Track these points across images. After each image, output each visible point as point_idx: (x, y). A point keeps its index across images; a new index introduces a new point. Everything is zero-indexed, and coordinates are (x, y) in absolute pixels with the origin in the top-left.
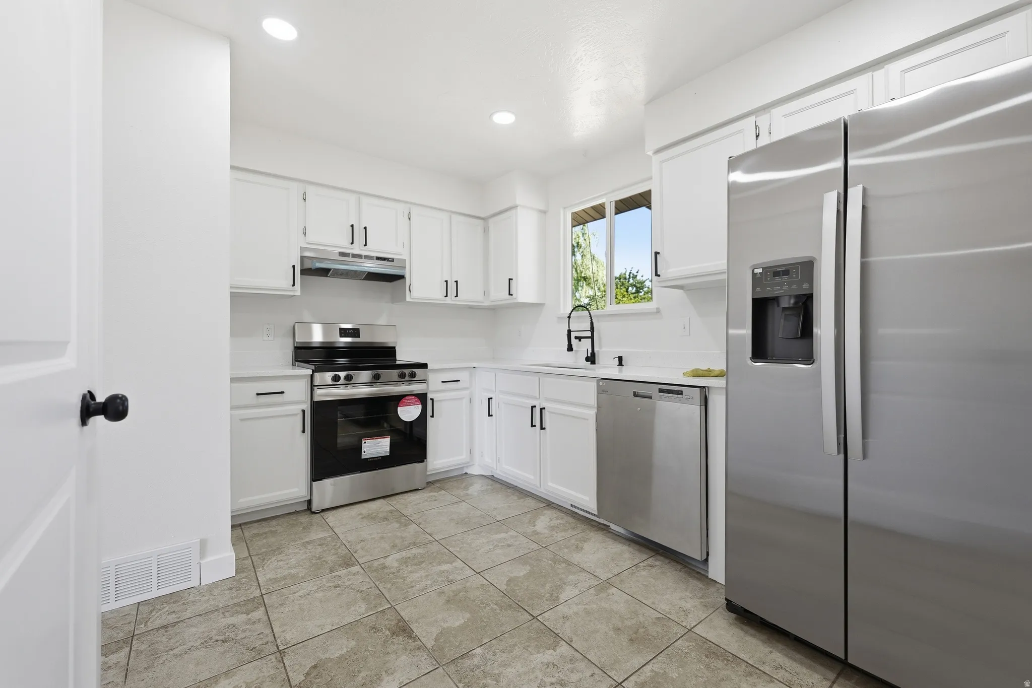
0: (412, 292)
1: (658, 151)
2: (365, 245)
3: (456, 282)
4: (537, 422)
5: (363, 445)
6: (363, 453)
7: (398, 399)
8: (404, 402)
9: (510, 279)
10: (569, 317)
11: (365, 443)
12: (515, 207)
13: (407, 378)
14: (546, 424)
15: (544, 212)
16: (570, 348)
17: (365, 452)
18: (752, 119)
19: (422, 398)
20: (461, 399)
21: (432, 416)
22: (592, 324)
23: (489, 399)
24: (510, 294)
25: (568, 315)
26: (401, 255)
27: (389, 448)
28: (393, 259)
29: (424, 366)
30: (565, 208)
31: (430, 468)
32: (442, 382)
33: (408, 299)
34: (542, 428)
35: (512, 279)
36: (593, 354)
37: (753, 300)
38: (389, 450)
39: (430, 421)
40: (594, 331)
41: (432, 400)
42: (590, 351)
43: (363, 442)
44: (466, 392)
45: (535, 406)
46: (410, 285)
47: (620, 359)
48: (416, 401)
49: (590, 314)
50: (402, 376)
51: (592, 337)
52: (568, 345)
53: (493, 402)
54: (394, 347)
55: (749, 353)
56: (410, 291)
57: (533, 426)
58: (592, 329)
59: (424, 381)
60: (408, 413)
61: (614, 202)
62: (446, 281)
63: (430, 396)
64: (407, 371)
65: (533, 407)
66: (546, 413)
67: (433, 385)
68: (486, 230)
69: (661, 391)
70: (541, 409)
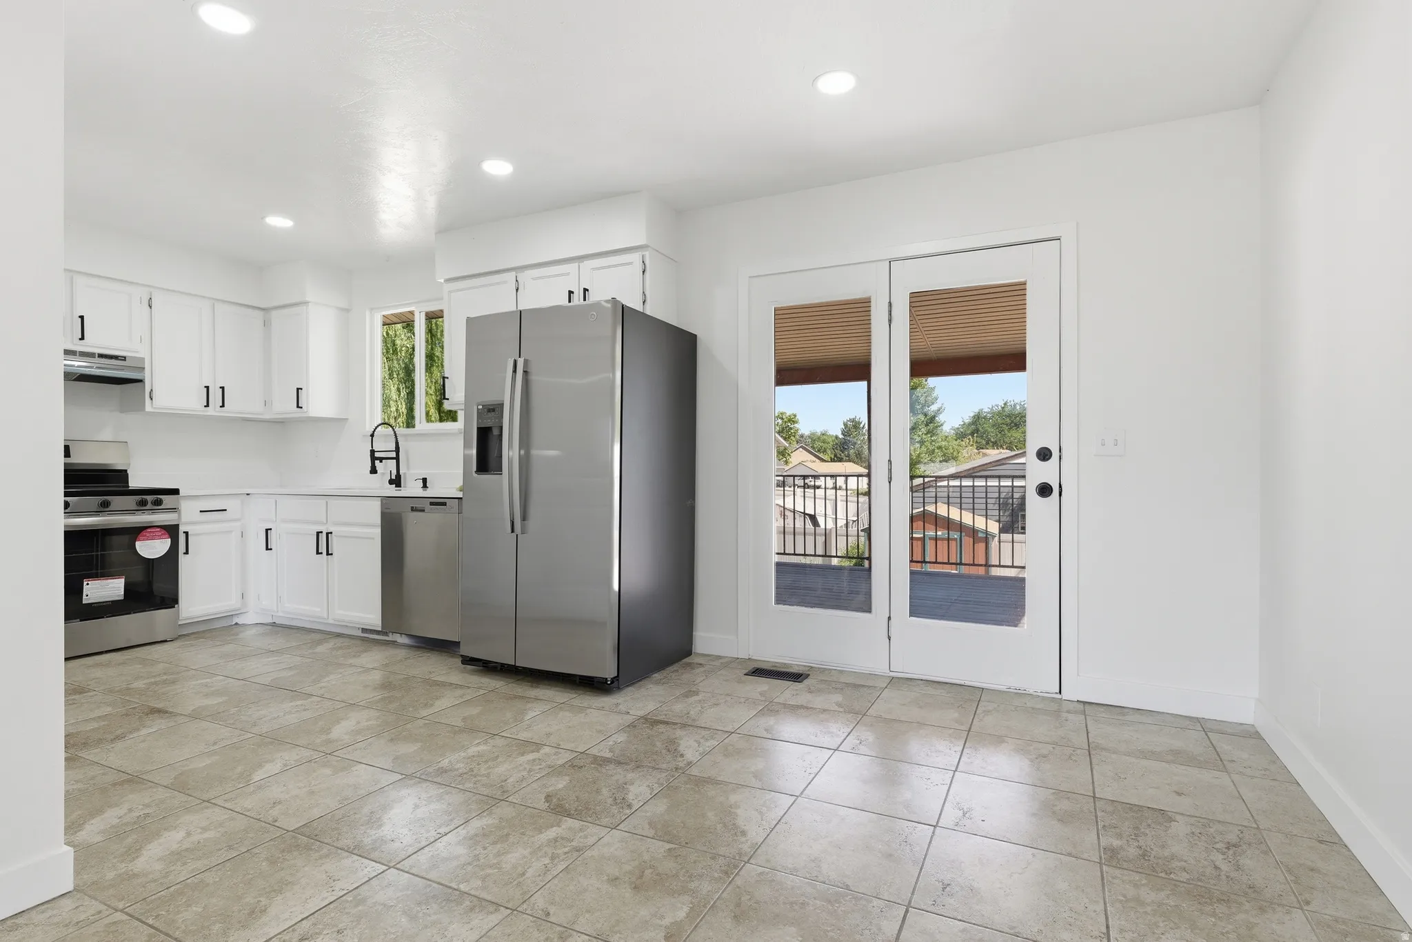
0: (153, 399)
1: (448, 280)
2: (82, 338)
3: (223, 388)
4: (323, 549)
5: (85, 587)
6: (84, 597)
7: (137, 532)
8: (145, 536)
9: (298, 389)
10: (372, 436)
11: (88, 584)
12: (306, 303)
13: (149, 506)
14: (334, 547)
15: (347, 310)
16: (374, 470)
17: (87, 596)
18: (513, 274)
19: (172, 531)
20: (231, 532)
21: (187, 553)
22: (397, 443)
23: (267, 530)
24: (298, 407)
25: (371, 432)
26: (137, 352)
27: (123, 590)
28: (125, 357)
29: (175, 492)
30: (372, 309)
31: (183, 616)
32: (201, 511)
33: (148, 408)
34: (328, 554)
35: (301, 389)
36: (398, 476)
37: (478, 428)
38: (123, 593)
39: (183, 560)
40: (399, 452)
41: (186, 533)
42: (394, 472)
43: (85, 583)
44: (238, 524)
45: (322, 532)
46: (152, 390)
47: (425, 480)
48: (164, 534)
49: (395, 433)
50: (143, 503)
51: (397, 459)
52: (371, 467)
53: (272, 535)
54: (126, 471)
55: (475, 468)
56: (152, 399)
57: (318, 553)
58: (397, 450)
59: (174, 510)
60: (152, 548)
61: (424, 313)
62: (207, 387)
63: (182, 529)
64: (149, 498)
65: (318, 533)
66: (332, 538)
67: (188, 515)
68: (266, 324)
69: (432, 504)
70: (327, 534)
